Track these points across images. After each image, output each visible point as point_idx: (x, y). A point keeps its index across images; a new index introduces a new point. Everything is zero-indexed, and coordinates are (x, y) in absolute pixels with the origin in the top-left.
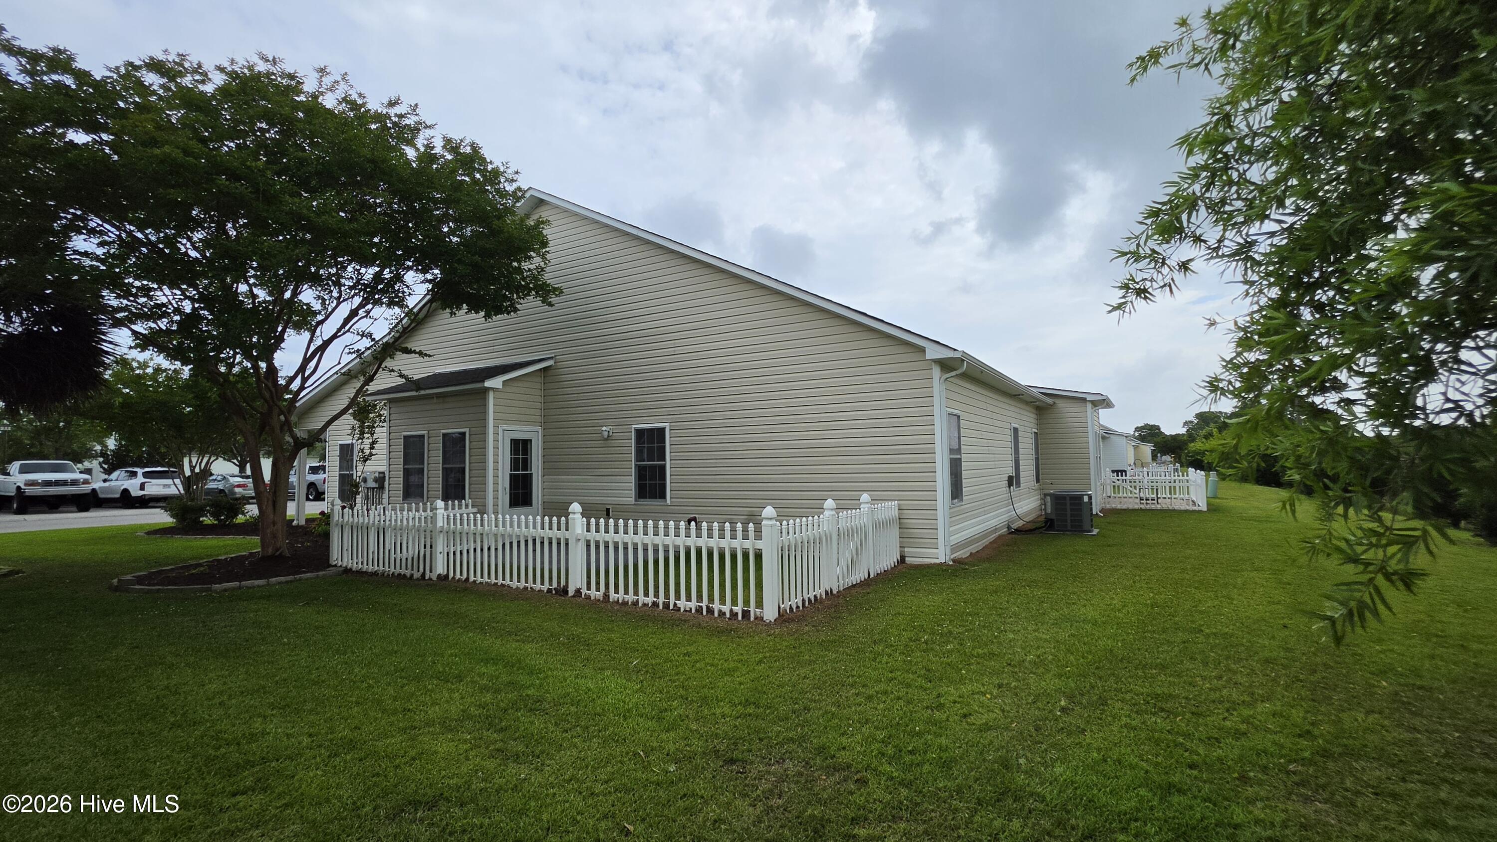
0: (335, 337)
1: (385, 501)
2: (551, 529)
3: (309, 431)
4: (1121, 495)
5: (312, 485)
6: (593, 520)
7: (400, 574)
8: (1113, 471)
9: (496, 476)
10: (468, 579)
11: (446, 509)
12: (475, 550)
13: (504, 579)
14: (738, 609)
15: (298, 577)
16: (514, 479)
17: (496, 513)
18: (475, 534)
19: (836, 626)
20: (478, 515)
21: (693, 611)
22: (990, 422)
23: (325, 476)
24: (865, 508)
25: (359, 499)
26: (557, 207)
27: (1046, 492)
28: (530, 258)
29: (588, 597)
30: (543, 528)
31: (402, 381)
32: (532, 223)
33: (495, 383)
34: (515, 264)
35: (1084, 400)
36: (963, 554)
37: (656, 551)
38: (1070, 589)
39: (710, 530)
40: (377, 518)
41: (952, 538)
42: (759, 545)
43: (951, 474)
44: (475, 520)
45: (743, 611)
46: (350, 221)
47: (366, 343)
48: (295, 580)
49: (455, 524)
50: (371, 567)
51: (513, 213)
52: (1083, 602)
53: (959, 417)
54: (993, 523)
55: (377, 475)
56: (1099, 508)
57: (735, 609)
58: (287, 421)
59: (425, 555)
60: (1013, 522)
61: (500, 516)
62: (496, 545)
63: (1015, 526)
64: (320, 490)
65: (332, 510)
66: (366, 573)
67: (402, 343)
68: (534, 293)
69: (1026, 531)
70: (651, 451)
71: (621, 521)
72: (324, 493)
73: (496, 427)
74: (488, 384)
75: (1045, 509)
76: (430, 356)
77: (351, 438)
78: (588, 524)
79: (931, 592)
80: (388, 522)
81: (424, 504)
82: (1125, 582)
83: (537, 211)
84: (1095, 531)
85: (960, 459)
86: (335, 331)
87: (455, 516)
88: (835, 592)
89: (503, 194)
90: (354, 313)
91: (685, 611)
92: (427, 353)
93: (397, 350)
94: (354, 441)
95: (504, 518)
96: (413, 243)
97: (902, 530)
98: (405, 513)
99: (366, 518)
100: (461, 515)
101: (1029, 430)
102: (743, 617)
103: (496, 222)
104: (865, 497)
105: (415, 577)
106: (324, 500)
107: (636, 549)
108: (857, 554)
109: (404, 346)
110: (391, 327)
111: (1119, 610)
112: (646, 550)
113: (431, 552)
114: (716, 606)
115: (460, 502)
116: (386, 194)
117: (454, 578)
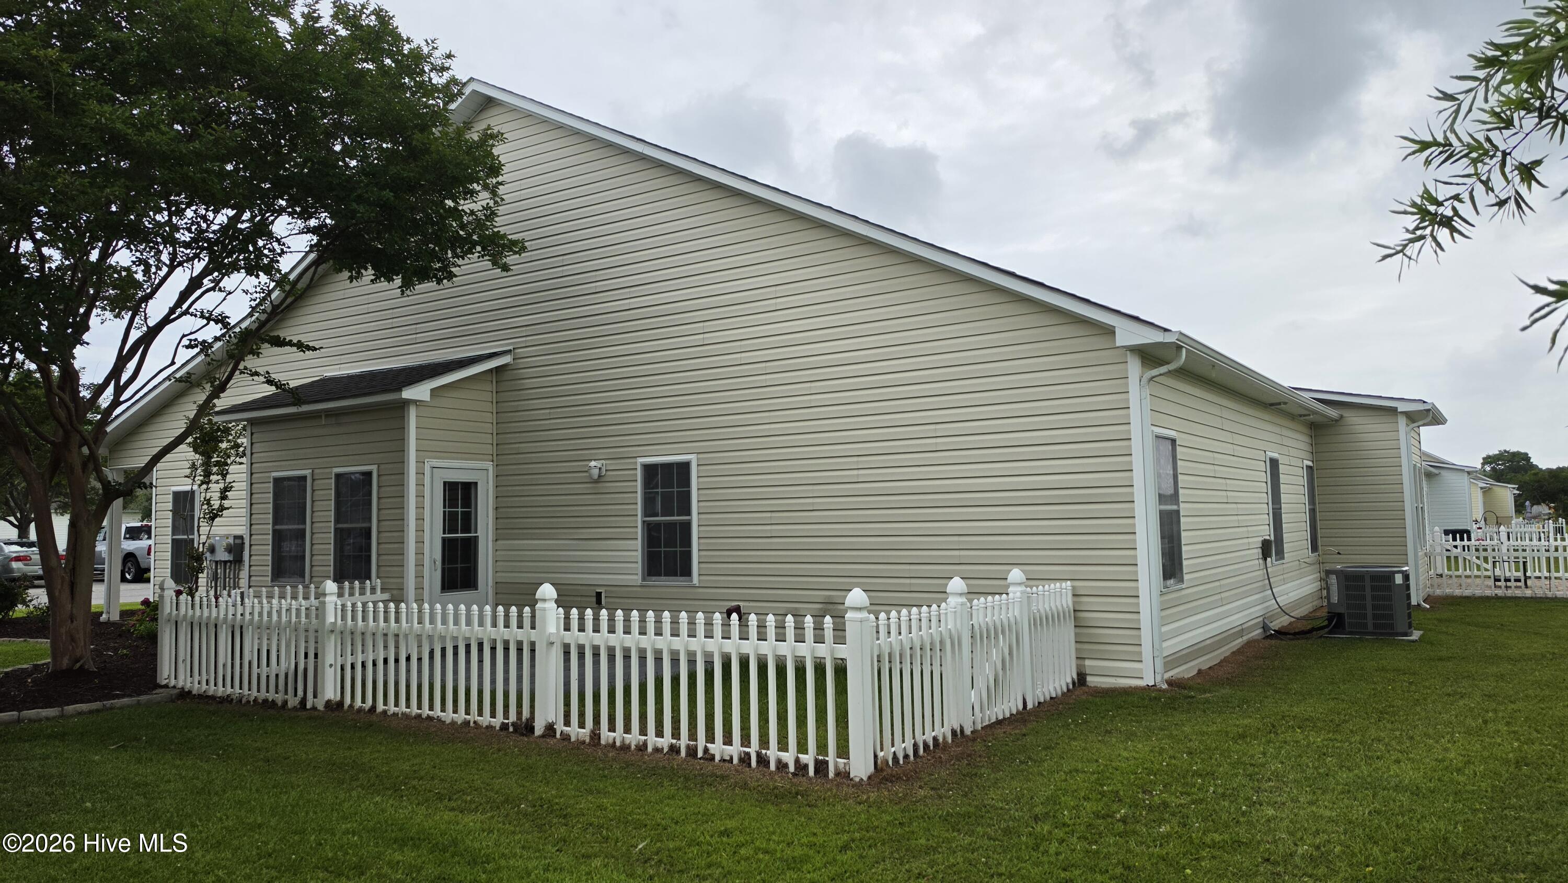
0: (166, 321)
1: (243, 582)
2: (507, 626)
3: (125, 471)
4: (1460, 572)
5: (130, 557)
6: (574, 611)
7: (265, 701)
8: (1446, 532)
9: (420, 542)
10: (374, 707)
11: (340, 595)
12: (386, 661)
13: (431, 708)
14: (808, 759)
15: (108, 703)
16: (448, 546)
17: (420, 601)
18: (386, 635)
19: (971, 789)
20: (392, 605)
21: (735, 761)
22: (1229, 449)
23: (151, 542)
24: (1015, 592)
25: (203, 579)
26: (514, 109)
27: (1328, 567)
28: (473, 193)
29: (566, 737)
30: (494, 625)
31: (271, 390)
32: (476, 138)
33: (419, 392)
34: (449, 203)
35: (1393, 411)
36: (1185, 671)
37: (675, 662)
38: (1373, 732)
39: (762, 626)
40: (231, 611)
41: (1165, 645)
42: (842, 651)
43: (1162, 538)
44: (386, 612)
45: (817, 762)
46: (190, 138)
47: (215, 330)
48: (104, 709)
49: (354, 618)
50: (221, 689)
51: (445, 122)
52: (1395, 755)
53: (1173, 441)
54: (1236, 620)
55: (231, 540)
56: (1422, 595)
57: (804, 758)
58: (93, 456)
59: (306, 670)
60: (1272, 618)
61: (426, 606)
62: (419, 653)
63: (1276, 625)
64: (143, 565)
65: (161, 597)
66: (213, 698)
67: (272, 330)
68: (479, 248)
69: (1295, 634)
70: (667, 498)
71: (619, 613)
72: (148, 570)
73: (420, 462)
74: (408, 393)
75: (1328, 597)
76: (314, 349)
77: (190, 481)
78: (567, 618)
79: (1131, 736)
80: (247, 617)
81: (306, 587)
82: (1469, 721)
83: (483, 116)
84: (1416, 635)
85: (1178, 512)
86: (166, 311)
87: (354, 605)
88: (968, 731)
89: (429, 90)
90: (195, 283)
91: (723, 760)
92: (311, 344)
93: (264, 341)
94: (195, 487)
95: (432, 609)
96: (286, 170)
97: (1078, 630)
98: (275, 601)
99: (214, 610)
100: (364, 605)
101: (1295, 462)
102: (817, 771)
103: (418, 136)
104: (1016, 574)
105: (290, 705)
106: (148, 581)
107: (643, 659)
108: (1004, 668)
109: (275, 333)
110: (253, 304)
111: (1459, 770)
112: (658, 660)
113: (316, 663)
114: (773, 753)
115: (362, 583)
116: (245, 94)
117: (351, 706)
